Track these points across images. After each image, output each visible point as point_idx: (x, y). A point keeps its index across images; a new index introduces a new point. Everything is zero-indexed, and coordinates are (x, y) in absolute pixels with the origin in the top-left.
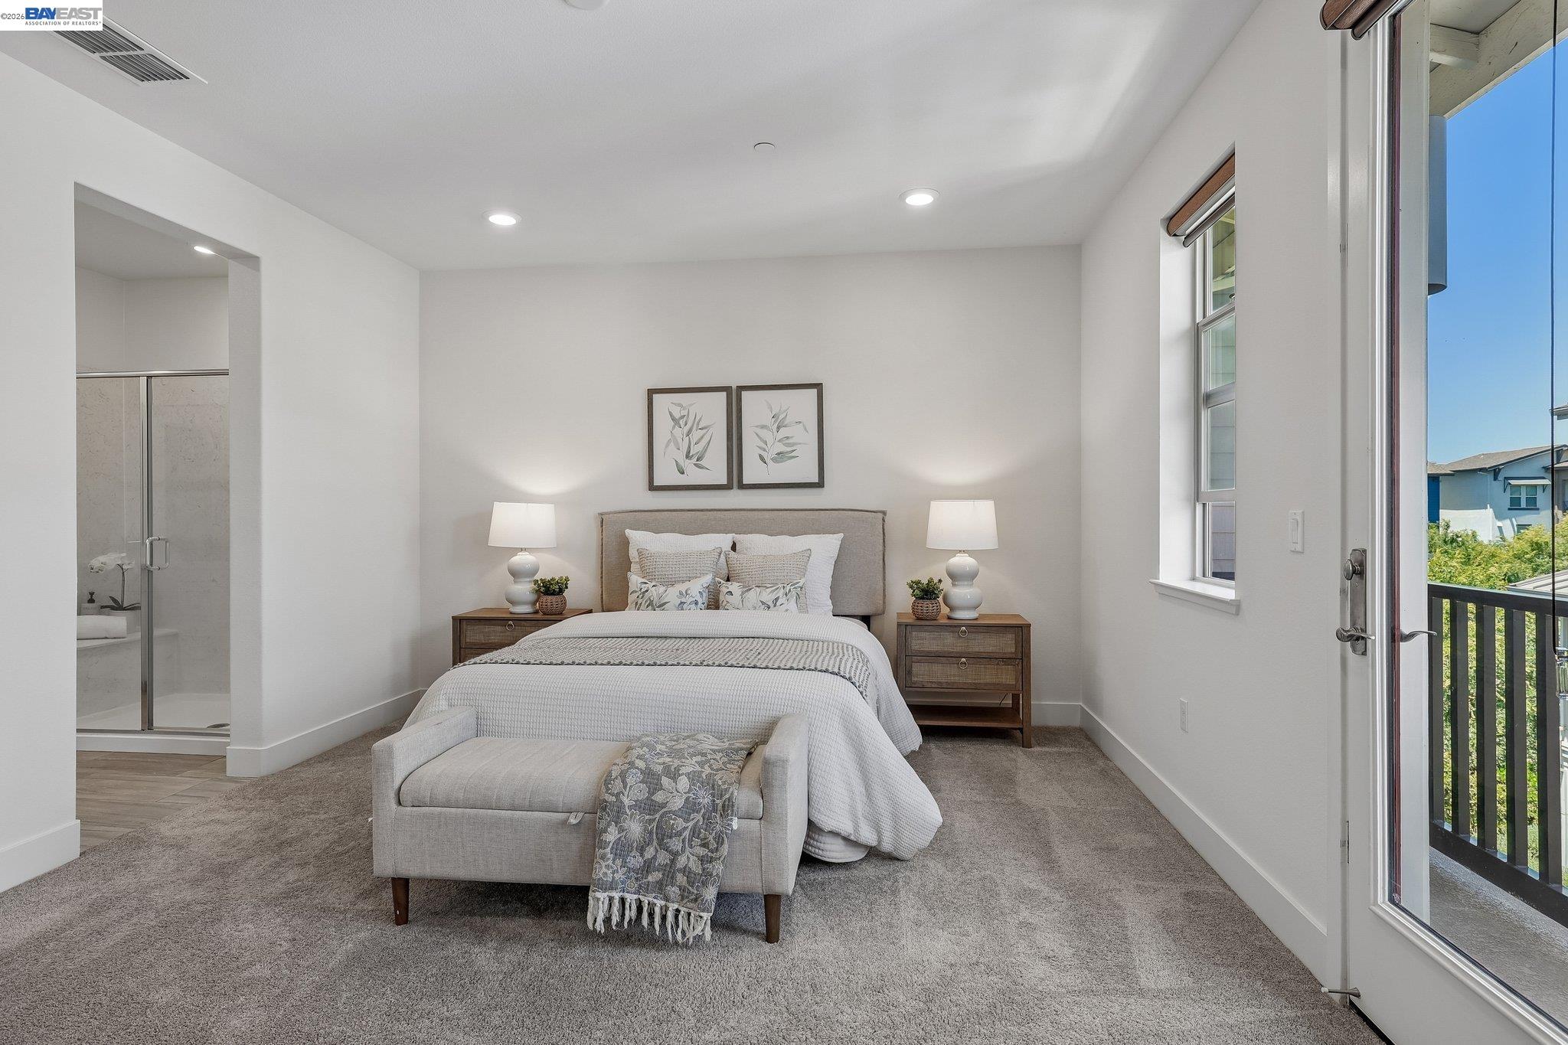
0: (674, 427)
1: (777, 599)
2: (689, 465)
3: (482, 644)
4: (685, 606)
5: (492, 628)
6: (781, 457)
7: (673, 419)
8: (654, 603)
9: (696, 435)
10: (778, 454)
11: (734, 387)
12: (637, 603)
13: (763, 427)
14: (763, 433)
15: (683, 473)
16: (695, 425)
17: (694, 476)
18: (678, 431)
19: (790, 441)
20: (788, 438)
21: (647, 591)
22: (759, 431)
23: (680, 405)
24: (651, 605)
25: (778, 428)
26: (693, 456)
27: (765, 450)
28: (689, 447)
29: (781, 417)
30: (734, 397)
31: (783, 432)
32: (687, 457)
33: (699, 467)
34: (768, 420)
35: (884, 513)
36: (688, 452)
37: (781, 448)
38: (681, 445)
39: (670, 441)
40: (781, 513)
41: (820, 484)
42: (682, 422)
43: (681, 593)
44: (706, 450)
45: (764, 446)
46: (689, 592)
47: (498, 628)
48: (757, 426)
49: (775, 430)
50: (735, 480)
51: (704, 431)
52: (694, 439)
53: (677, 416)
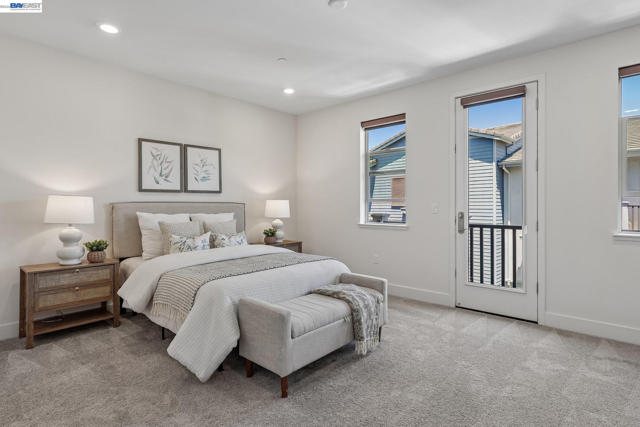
0: (153, 160)
1: (242, 240)
2: (161, 180)
3: (54, 287)
4: (205, 247)
5: (62, 276)
6: (204, 179)
7: (153, 156)
8: (191, 247)
9: (165, 165)
10: (203, 177)
11: (183, 144)
12: (180, 248)
13: (197, 165)
14: (197, 167)
15: (158, 183)
16: (164, 160)
17: (164, 185)
18: (155, 162)
19: (207, 172)
20: (207, 171)
21: (186, 241)
22: (194, 166)
23: (156, 149)
24: (189, 248)
25: (203, 166)
26: (163, 175)
27: (197, 175)
28: (161, 171)
29: (205, 161)
30: (184, 148)
31: (205, 168)
32: (161, 175)
33: (167, 181)
34: (199, 162)
35: (244, 204)
36: (161, 173)
37: (204, 175)
38: (157, 169)
39: (151, 167)
40: (207, 204)
41: (220, 192)
42: (158, 158)
43: (203, 241)
44: (170, 173)
45: (196, 173)
46: (206, 240)
47: (68, 275)
48: (194, 164)
49: (202, 166)
50: (184, 188)
51: (169, 163)
52: (164, 167)
53: (155, 154)
